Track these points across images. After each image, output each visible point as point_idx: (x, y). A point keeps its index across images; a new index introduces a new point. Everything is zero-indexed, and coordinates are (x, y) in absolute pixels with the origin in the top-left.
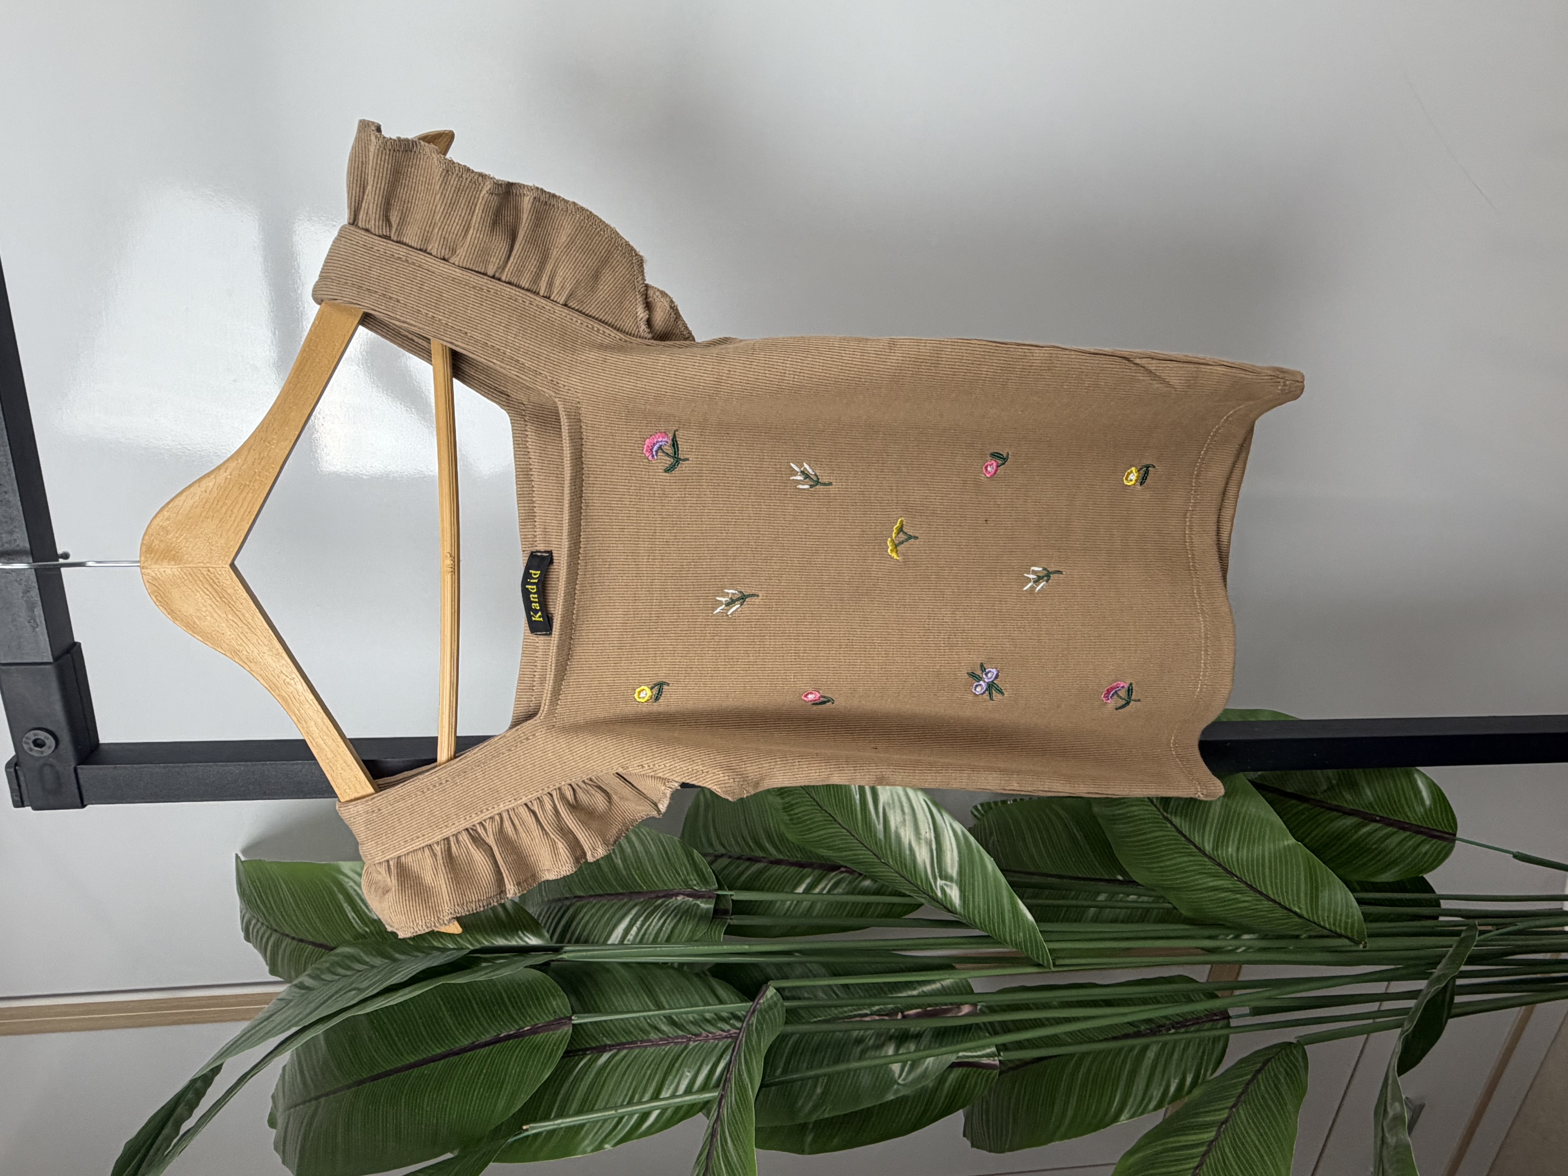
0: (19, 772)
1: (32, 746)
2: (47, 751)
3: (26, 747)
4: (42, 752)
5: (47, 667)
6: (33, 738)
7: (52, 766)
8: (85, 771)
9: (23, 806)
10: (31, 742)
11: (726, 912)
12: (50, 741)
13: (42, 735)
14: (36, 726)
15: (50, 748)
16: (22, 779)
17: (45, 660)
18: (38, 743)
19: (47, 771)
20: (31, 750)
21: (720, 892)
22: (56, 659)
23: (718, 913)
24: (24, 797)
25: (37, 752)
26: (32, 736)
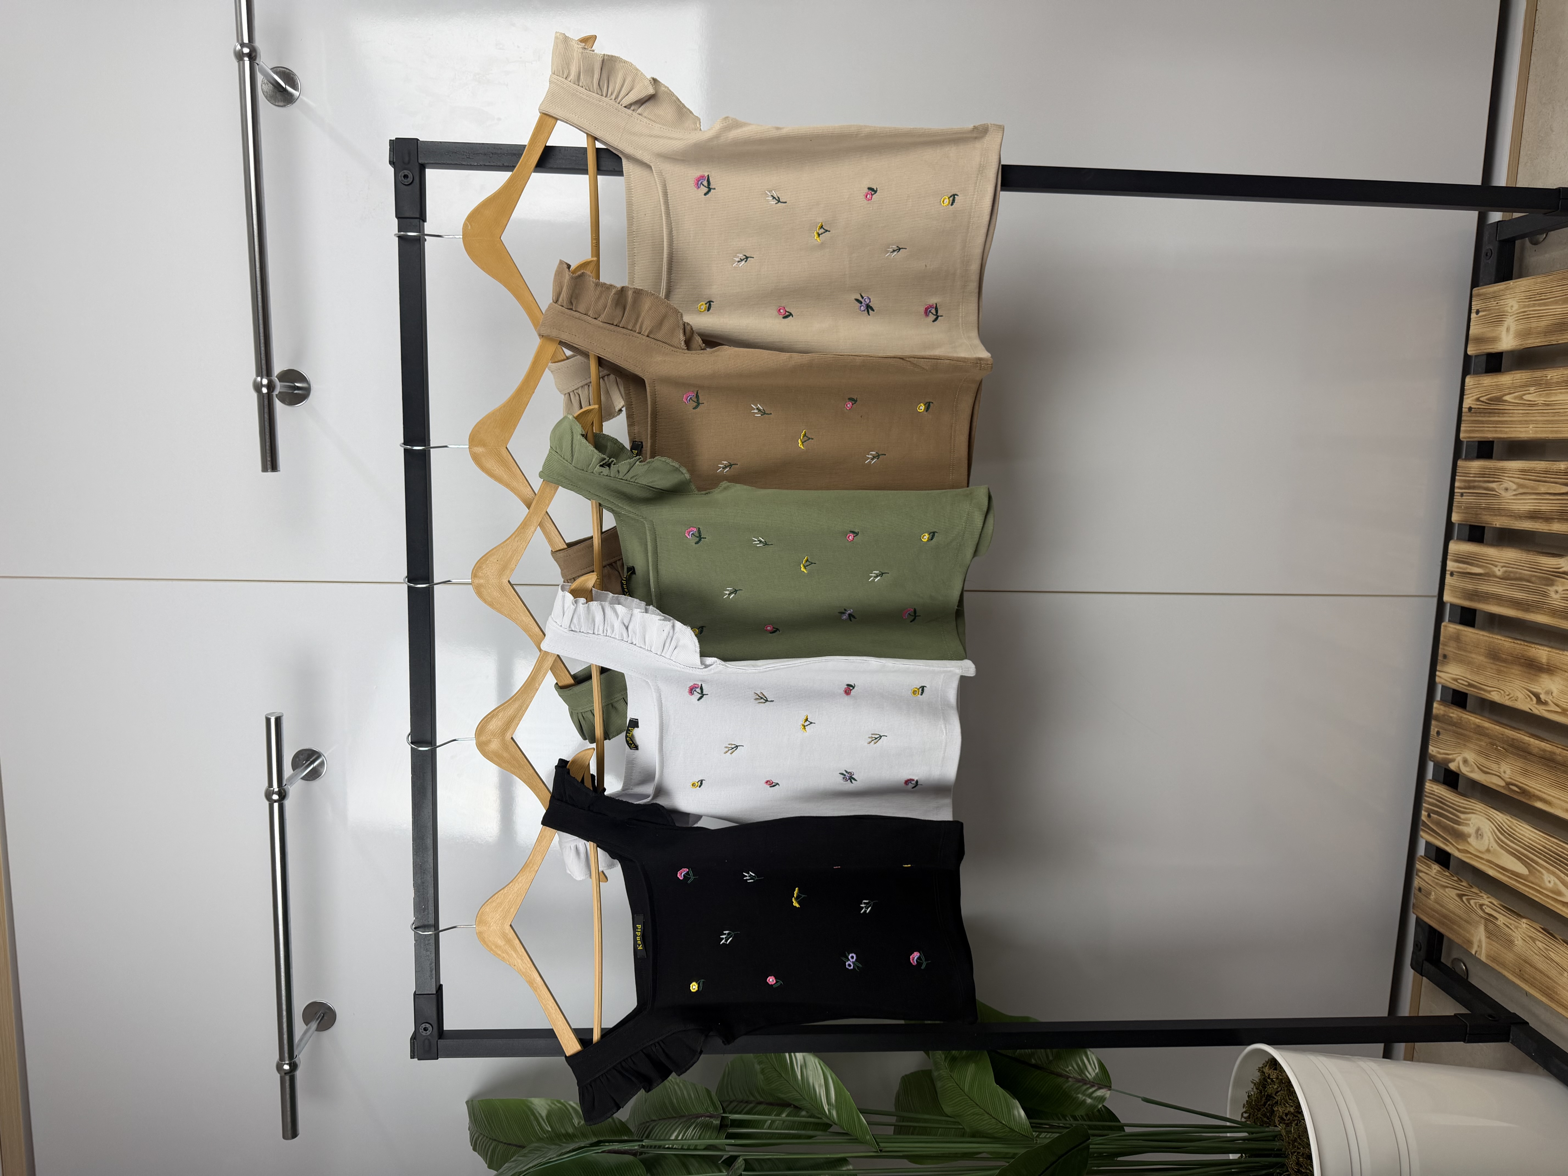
0: (415, 1043)
1: (423, 1030)
2: (428, 1033)
3: (420, 1031)
4: (426, 1033)
5: (434, 995)
6: (424, 1027)
7: (429, 1040)
8: (441, 1042)
9: (414, 1058)
11: (726, 1126)
12: (430, 1029)
13: (428, 1025)
14: (425, 1021)
15: (430, 1031)
16: (416, 1045)
17: (433, 993)
18: (425, 1029)
19: (427, 1041)
20: (422, 1032)
21: (723, 1115)
22: (437, 992)
23: (723, 1126)
24: (416, 1054)
25: (424, 1033)
26: (424, 1026)
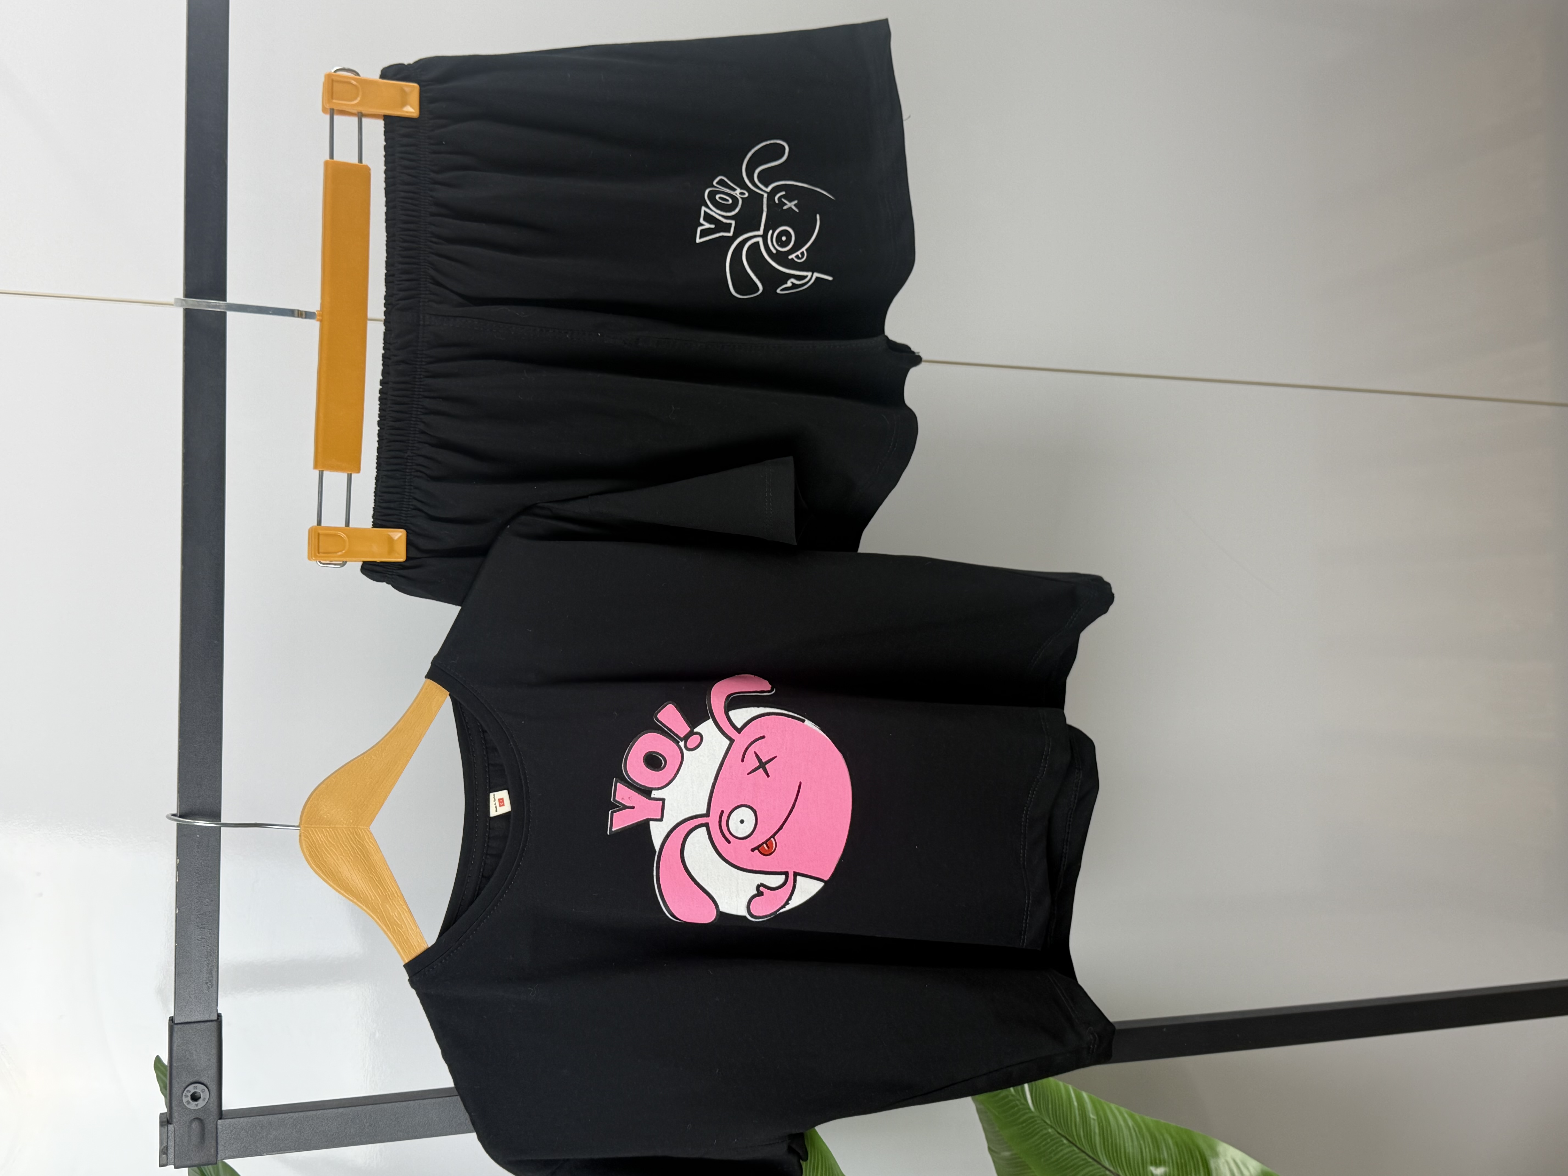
0: (169, 1131)
1: (189, 1099)
2: (201, 1103)
3: (185, 1100)
4: (197, 1105)
5: (212, 1025)
6: (192, 1092)
7: (200, 1120)
8: (224, 1126)
9: (166, 1164)
10: (189, 1095)
12: (204, 1095)
13: (199, 1088)
14: (195, 1080)
15: (204, 1099)
16: (172, 1134)
17: (210, 1019)
18: (195, 1098)
19: (195, 1125)
20: (188, 1103)
24: (171, 1155)
25: (193, 1105)
26: (192, 1089)
